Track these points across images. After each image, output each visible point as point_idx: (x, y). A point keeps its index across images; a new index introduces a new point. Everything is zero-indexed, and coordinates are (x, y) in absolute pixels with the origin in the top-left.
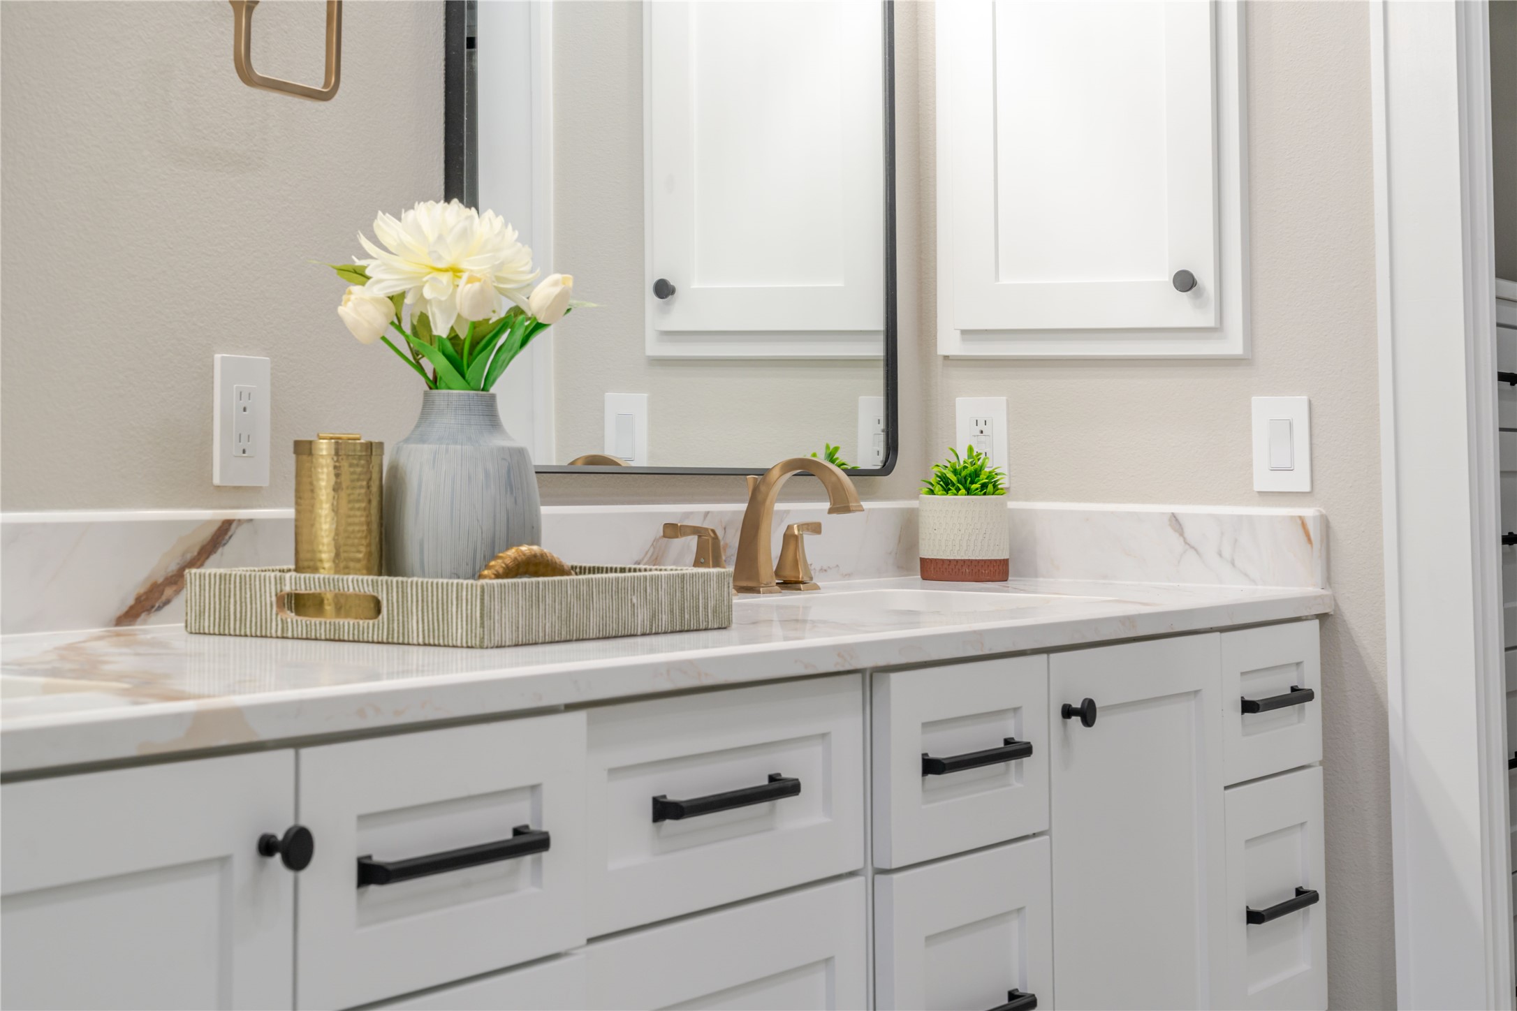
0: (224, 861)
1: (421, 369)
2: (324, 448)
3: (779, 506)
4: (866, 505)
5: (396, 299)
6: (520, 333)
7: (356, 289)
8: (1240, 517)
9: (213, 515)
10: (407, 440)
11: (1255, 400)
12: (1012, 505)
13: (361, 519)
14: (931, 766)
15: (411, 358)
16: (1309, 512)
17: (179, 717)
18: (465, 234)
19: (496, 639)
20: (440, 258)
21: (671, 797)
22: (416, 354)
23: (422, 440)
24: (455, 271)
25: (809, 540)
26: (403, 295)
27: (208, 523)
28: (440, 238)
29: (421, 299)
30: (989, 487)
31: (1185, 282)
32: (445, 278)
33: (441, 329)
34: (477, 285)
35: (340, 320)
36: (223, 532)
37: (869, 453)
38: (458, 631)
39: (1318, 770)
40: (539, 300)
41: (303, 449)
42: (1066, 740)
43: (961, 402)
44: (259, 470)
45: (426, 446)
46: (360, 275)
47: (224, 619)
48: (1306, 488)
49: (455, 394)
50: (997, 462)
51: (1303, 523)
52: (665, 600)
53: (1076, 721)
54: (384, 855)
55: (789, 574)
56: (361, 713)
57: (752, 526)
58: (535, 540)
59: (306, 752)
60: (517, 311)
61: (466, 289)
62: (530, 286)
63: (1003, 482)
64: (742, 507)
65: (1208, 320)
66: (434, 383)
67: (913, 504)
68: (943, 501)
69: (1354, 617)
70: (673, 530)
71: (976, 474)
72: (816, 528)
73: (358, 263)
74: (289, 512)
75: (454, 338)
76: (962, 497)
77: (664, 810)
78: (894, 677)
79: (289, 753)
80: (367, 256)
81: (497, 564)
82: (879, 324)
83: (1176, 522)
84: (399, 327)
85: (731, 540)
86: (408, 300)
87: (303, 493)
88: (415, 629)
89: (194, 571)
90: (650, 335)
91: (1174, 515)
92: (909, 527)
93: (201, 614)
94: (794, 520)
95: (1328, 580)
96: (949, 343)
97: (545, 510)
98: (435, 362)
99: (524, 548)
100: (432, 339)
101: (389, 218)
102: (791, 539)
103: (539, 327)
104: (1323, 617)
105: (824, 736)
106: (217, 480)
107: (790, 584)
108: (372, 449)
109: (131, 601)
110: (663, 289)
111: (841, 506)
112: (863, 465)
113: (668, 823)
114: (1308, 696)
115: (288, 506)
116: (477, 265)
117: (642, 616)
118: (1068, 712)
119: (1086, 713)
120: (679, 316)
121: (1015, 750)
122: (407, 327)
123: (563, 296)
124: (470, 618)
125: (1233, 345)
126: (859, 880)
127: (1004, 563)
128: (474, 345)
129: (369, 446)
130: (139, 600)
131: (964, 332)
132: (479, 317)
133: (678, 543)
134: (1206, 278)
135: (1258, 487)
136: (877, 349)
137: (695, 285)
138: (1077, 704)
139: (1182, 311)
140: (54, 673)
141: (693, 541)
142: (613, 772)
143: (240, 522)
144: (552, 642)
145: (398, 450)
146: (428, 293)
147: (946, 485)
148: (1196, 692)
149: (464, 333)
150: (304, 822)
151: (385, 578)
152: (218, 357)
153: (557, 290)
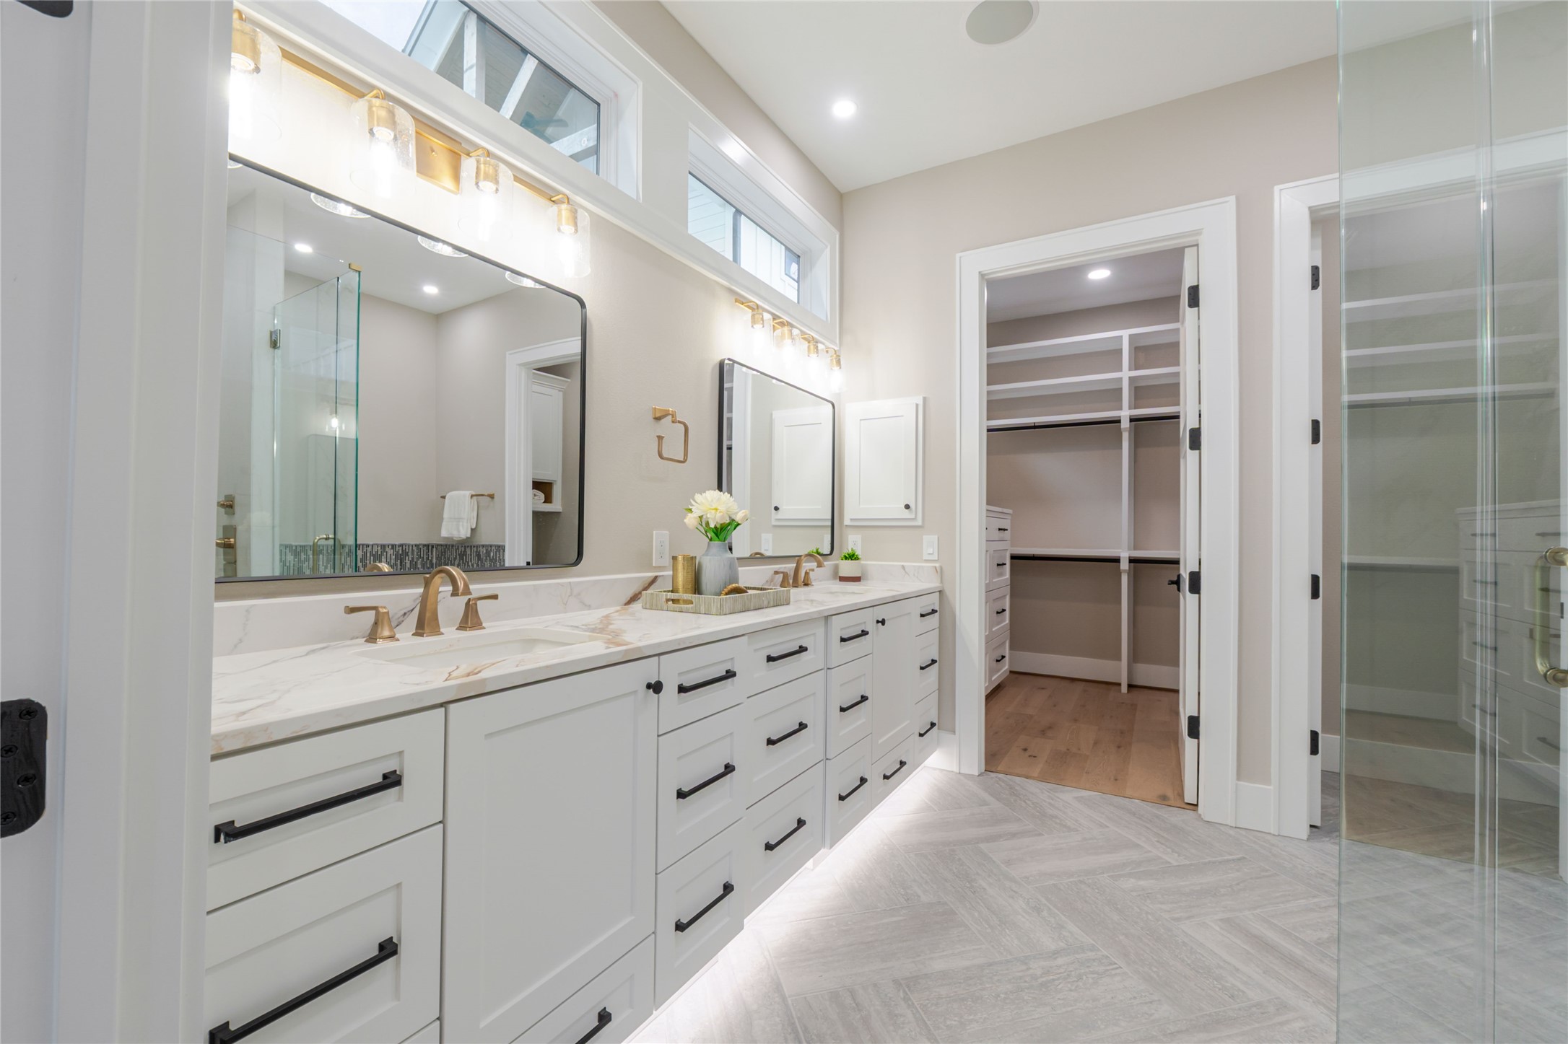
0: (635, 692)
1: (707, 536)
2: (680, 558)
3: (804, 564)
4: (825, 563)
5: (701, 517)
6: (733, 527)
7: (690, 514)
8: (919, 566)
9: (652, 574)
10: (703, 555)
11: (924, 537)
12: (862, 562)
13: (691, 576)
14: (843, 640)
15: (704, 532)
16: (937, 565)
17: (620, 652)
18: (719, 499)
19: (724, 612)
20: (712, 506)
21: (772, 655)
22: (706, 532)
23: (707, 555)
24: (716, 509)
25: (811, 573)
26: (702, 516)
27: (650, 577)
28: (712, 501)
29: (707, 517)
30: (857, 559)
31: (907, 507)
32: (713, 511)
33: (712, 526)
34: (721, 514)
35: (685, 523)
36: (655, 579)
37: (826, 550)
38: (714, 610)
39: (938, 630)
40: (738, 518)
41: (674, 558)
42: (877, 629)
43: (850, 536)
44: (667, 561)
45: (709, 557)
46: (690, 510)
47: (652, 605)
48: (937, 559)
49: (717, 542)
50: (858, 552)
51: (935, 567)
52: (772, 597)
53: (880, 624)
54: (686, 684)
55: (806, 582)
56: (679, 644)
57: (797, 570)
58: (738, 583)
59: (661, 657)
60: (733, 520)
61: (719, 515)
62: (737, 513)
63: (860, 557)
64: (795, 565)
65: (913, 517)
66: (711, 540)
67: (837, 562)
68: (845, 561)
69: (948, 592)
70: (776, 573)
71: (853, 555)
72: (813, 570)
73: (691, 507)
74: (671, 573)
75: (716, 527)
76: (850, 561)
77: (770, 659)
78: (834, 617)
79: (657, 658)
80: (692, 505)
81: (726, 590)
82: (830, 517)
83: (903, 567)
84: (702, 525)
85: (792, 574)
86: (704, 517)
87: (675, 569)
88: (702, 610)
89: (645, 592)
90: (773, 520)
91: (903, 566)
92: (836, 568)
93: (646, 604)
94: (807, 568)
95: (942, 582)
96: (847, 522)
97: (740, 569)
98: (711, 534)
99: (734, 585)
100: (710, 528)
101: (699, 495)
102: (807, 573)
103: (739, 524)
104: (940, 591)
105: (814, 634)
106: (654, 565)
107: (806, 585)
108: (693, 558)
109: (629, 599)
110: (776, 509)
111: (820, 565)
112: (825, 553)
113: (771, 663)
114: (936, 611)
115: (669, 571)
116: (722, 508)
117: (766, 603)
118: (878, 622)
119: (883, 622)
120: (780, 515)
121: (864, 633)
122: (704, 524)
123: (745, 516)
124: (717, 607)
125: (919, 523)
126: (823, 671)
127: (860, 577)
128: (721, 530)
129: (692, 557)
130: (631, 598)
131: (851, 519)
132: (722, 522)
133: (777, 576)
134: (912, 506)
135: (924, 558)
136: (829, 523)
137: (784, 507)
138: (880, 620)
139: (906, 514)
140: (593, 630)
141: (782, 575)
142: (755, 650)
143: (660, 576)
144: (740, 612)
145: (701, 558)
146: (708, 516)
147: (846, 558)
148: (909, 613)
149: (718, 526)
150: (661, 680)
151: (697, 596)
152: (654, 532)
153: (744, 515)
